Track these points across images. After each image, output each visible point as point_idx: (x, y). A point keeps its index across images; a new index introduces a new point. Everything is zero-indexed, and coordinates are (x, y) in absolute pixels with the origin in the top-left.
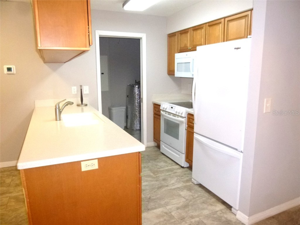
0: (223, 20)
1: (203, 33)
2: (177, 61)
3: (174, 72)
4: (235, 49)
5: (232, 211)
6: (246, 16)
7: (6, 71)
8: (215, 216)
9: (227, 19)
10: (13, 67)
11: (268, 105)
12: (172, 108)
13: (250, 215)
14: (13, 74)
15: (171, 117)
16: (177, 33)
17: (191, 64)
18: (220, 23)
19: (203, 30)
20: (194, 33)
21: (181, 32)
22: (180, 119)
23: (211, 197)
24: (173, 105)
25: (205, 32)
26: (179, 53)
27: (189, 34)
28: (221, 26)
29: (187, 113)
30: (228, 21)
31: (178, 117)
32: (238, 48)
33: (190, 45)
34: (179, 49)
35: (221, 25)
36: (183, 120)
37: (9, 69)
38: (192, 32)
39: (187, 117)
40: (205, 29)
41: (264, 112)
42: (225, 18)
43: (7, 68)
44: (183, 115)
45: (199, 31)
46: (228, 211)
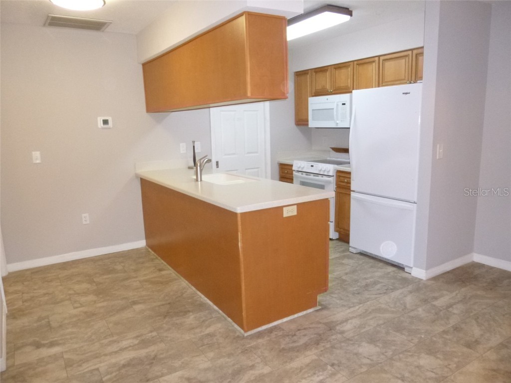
0: (377, 59)
1: (349, 73)
2: (311, 108)
3: (308, 121)
4: (403, 93)
5: (406, 271)
6: (406, 56)
7: (100, 124)
8: (389, 276)
9: (382, 58)
10: (110, 119)
11: (441, 151)
12: (312, 166)
13: (427, 268)
14: (110, 128)
15: (312, 177)
16: (309, 71)
17: (335, 110)
18: (374, 62)
19: (349, 69)
20: (337, 71)
21: (317, 70)
22: (325, 178)
23: (377, 262)
24: (313, 163)
25: (352, 71)
26: (313, 96)
27: (328, 74)
28: (374, 66)
29: (335, 171)
30: (383, 60)
31: (322, 177)
32: (407, 93)
33: (331, 86)
34: (314, 91)
35: (374, 64)
36: (331, 179)
37: (106, 122)
38: (333, 70)
39: (336, 176)
40: (352, 68)
41: (438, 158)
42: (379, 56)
43: (103, 120)
44: (331, 174)
45: (343, 71)
46: (401, 271)
